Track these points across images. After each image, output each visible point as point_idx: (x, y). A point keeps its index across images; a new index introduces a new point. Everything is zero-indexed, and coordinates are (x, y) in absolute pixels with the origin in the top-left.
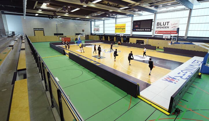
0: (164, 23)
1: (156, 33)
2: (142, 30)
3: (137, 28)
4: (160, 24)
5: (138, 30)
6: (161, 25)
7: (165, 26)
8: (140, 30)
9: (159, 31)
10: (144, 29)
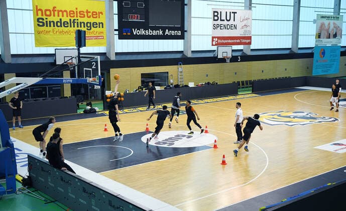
0: (226, 12)
1: (214, 43)
2: (155, 33)
3: (139, 26)
4: (219, 16)
5: (142, 32)
6: (221, 20)
7: (230, 23)
8: (149, 32)
9: (219, 38)
10: (164, 30)
